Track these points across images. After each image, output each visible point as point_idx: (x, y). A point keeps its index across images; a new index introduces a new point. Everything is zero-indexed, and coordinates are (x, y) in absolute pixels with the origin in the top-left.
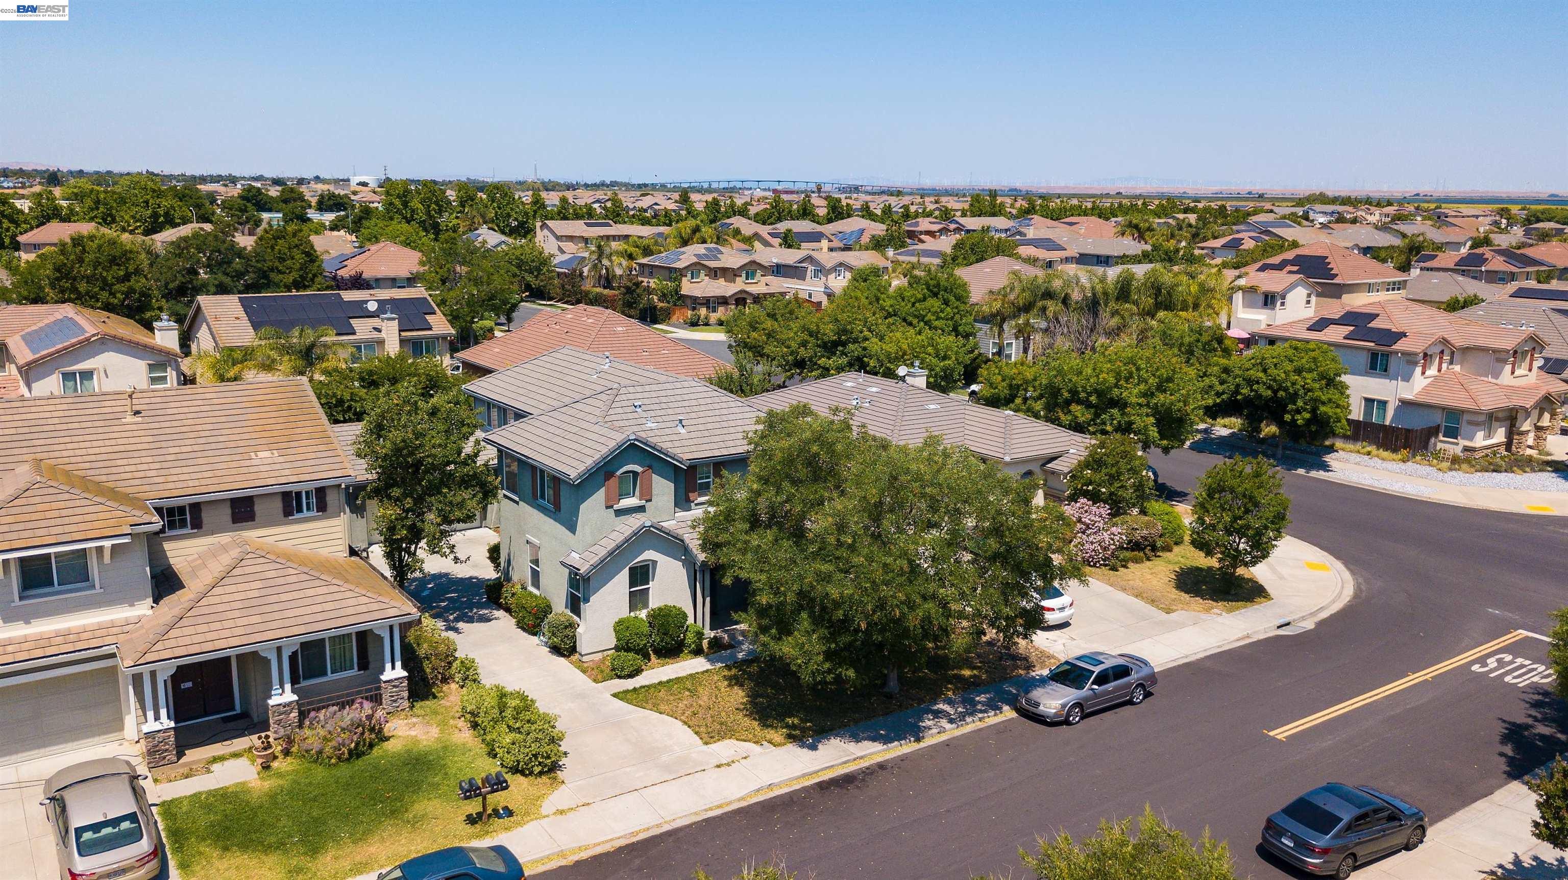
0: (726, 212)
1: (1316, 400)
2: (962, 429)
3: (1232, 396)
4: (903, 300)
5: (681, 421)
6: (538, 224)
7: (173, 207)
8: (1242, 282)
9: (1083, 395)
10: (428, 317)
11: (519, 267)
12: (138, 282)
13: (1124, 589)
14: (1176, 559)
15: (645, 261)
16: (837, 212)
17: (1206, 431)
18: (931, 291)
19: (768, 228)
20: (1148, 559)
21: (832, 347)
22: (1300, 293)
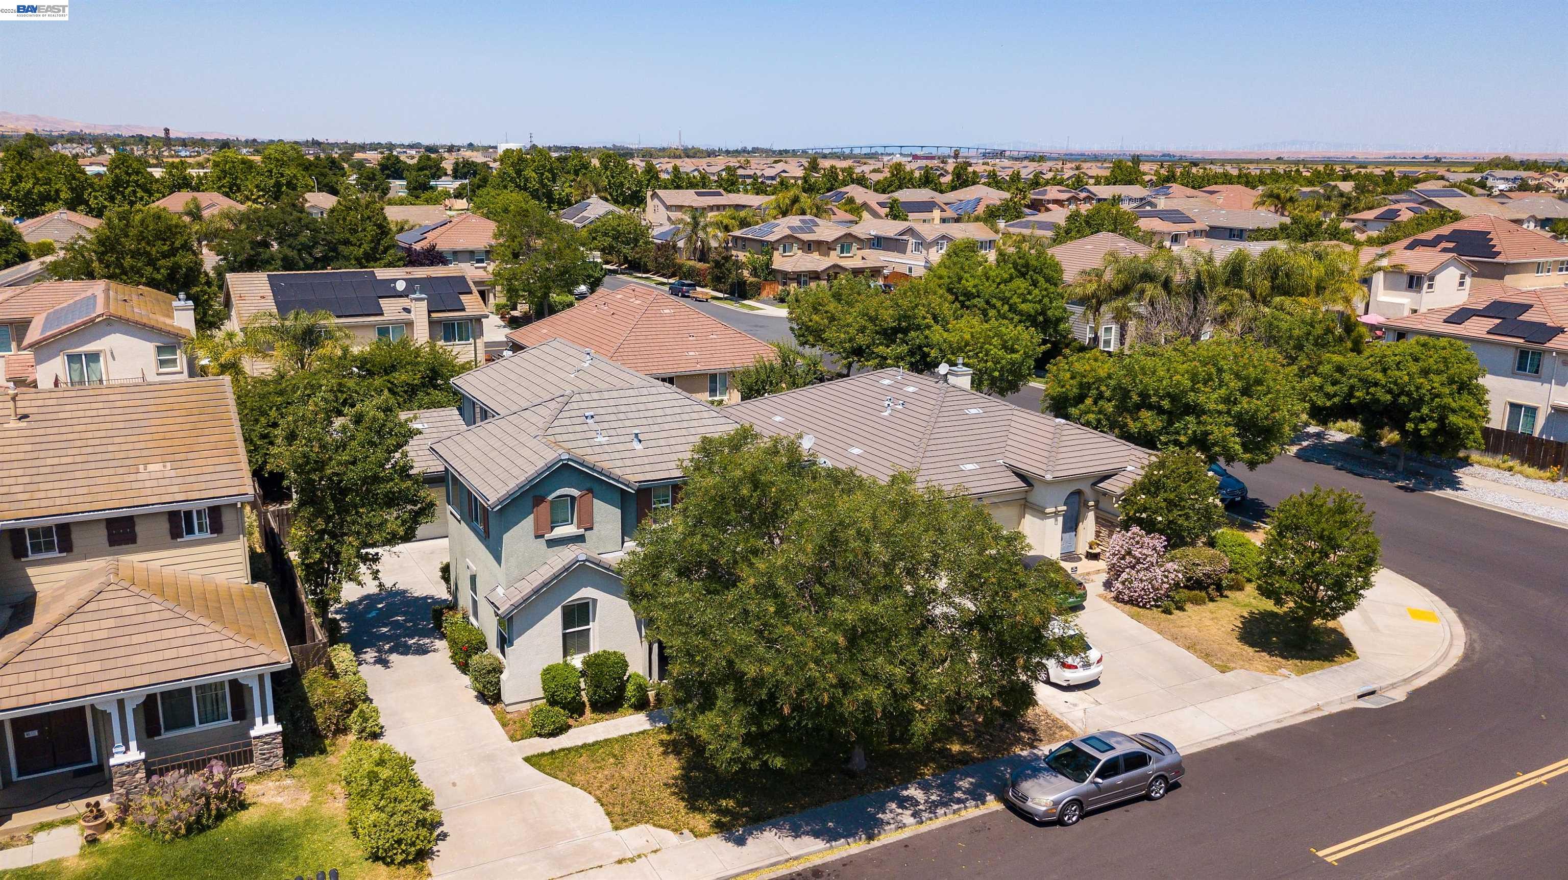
0: (844, 180)
1: (1445, 408)
2: (1005, 439)
3: (1345, 399)
4: (987, 280)
5: (637, 435)
6: (649, 193)
7: (295, 176)
8: (1384, 262)
9: (1154, 399)
10: (462, 297)
11: (615, 238)
12: (184, 257)
13: (1174, 639)
14: (1247, 600)
15: (737, 233)
16: (962, 179)
17: (1318, 435)
18: (1019, 271)
19: (883, 198)
20: (1212, 600)
21: (892, 334)
22: (1452, 274)
